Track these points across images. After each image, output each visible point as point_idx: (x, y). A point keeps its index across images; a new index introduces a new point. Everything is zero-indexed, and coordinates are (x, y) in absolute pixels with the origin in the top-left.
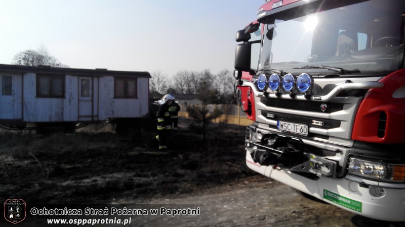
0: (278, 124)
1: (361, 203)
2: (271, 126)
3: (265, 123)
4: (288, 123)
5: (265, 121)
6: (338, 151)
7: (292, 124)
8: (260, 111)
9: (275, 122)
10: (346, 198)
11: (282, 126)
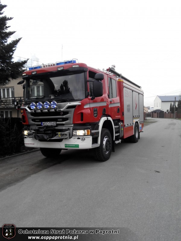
0: (42, 123)
1: (78, 145)
2: (38, 125)
3: (34, 125)
4: (46, 122)
5: (35, 123)
6: (68, 129)
7: (48, 122)
8: (31, 120)
9: (40, 123)
10: (73, 145)
11: (44, 124)
